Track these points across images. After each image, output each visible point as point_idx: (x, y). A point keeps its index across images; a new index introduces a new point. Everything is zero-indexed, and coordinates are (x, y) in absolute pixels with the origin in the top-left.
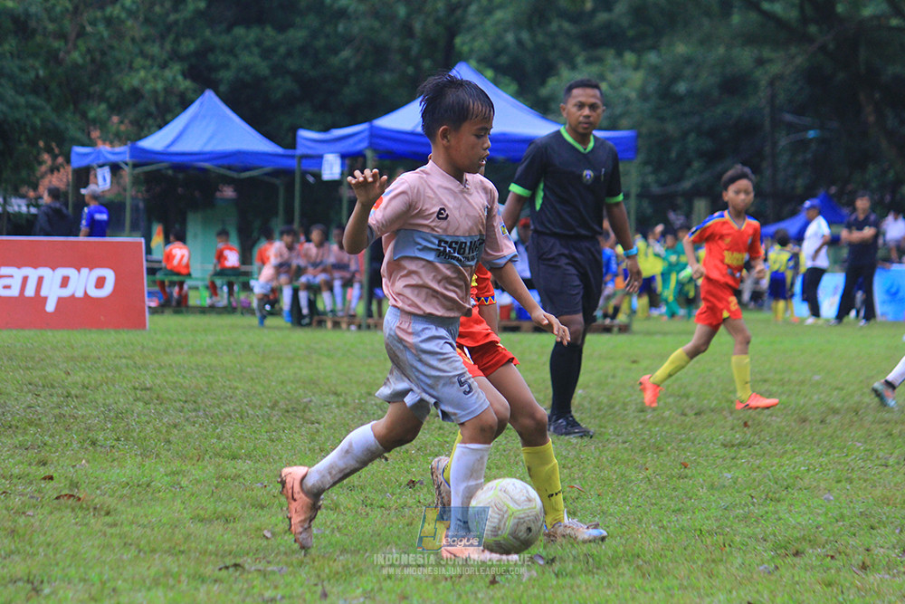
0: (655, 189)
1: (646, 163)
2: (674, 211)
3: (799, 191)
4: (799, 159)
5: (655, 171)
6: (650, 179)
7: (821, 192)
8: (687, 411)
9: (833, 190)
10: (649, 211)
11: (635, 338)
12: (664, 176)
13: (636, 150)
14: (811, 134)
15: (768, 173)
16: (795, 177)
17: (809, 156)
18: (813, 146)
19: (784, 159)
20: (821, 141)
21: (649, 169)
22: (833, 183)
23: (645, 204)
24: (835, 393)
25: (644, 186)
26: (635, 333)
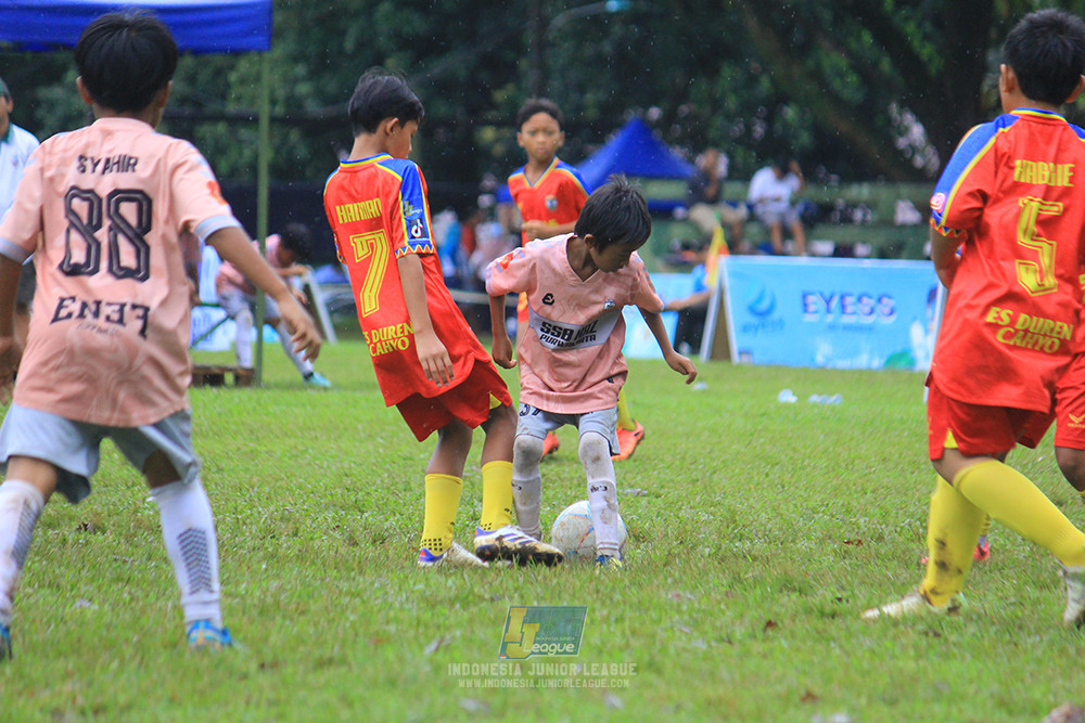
0: (313, 108)
1: (295, 59)
3: (592, 113)
4: (589, 52)
5: (314, 74)
6: (303, 89)
7: (631, 115)
8: (359, 535)
9: (655, 113)
10: (302, 152)
11: (266, 396)
12: (331, 86)
13: (272, 34)
16: (582, 89)
17: (607, 47)
19: (561, 55)
20: (630, 17)
21: (300, 70)
22: (656, 104)
23: (294, 136)
24: (644, 501)
25: (293, 102)
26: (268, 387)
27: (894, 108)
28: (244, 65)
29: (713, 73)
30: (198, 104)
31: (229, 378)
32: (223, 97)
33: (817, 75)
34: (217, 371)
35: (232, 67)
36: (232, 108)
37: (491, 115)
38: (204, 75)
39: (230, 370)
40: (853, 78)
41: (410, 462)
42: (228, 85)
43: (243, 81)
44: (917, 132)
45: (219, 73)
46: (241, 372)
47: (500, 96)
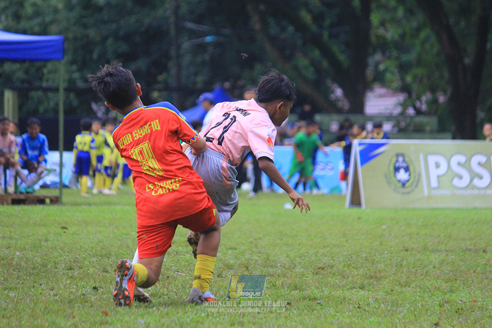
0: (80, 84)
1: (72, 63)
2: (96, 102)
3: (200, 86)
4: (199, 59)
5: (80, 70)
6: (76, 75)
7: (217, 86)
9: (227, 85)
10: (75, 102)
11: (64, 208)
13: (64, 52)
14: (209, 39)
15: (173, 71)
16: (196, 74)
17: (207, 57)
18: (210, 49)
19: (187, 59)
20: (217, 45)
21: (74, 67)
22: (227, 80)
23: (72, 96)
25: (71, 81)
26: (64, 204)
27: (329, 82)
28: (50, 66)
29: (252, 67)
30: (30, 83)
31: (48, 201)
32: (41, 79)
33: (296, 68)
34: (43, 198)
35: (44, 66)
36: (44, 84)
37: (157, 86)
38: (33, 70)
39: (47, 197)
40: (312, 69)
41: (128, 236)
42: (43, 74)
43: (49, 73)
44: (339, 92)
45: (39, 69)
46: (53, 198)
47: (161, 78)
